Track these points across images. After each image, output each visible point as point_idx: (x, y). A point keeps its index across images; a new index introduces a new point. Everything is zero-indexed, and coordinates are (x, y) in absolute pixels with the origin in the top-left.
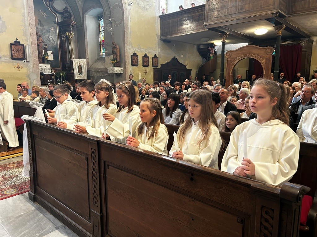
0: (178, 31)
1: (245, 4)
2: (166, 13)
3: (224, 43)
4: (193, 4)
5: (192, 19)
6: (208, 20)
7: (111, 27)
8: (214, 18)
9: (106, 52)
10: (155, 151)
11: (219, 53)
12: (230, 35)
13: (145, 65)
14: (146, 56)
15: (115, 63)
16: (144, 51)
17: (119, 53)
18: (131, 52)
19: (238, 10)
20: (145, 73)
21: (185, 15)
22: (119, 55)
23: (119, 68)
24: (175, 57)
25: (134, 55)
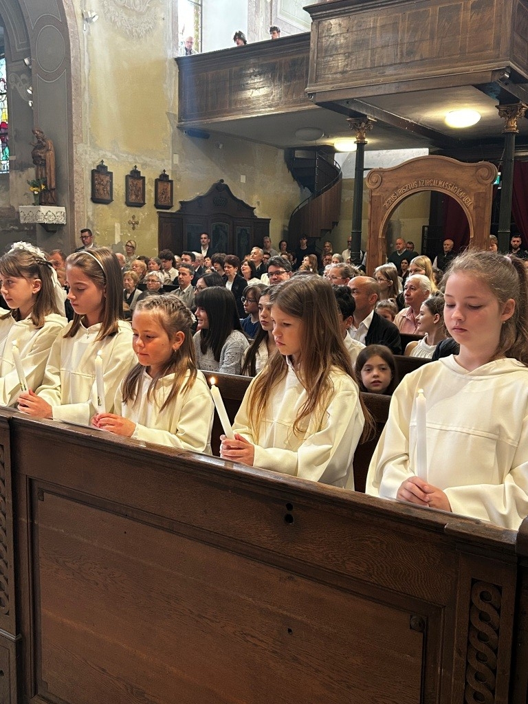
0: (230, 105)
1: (421, 41)
2: (195, 52)
3: (361, 147)
4: (274, 30)
5: (271, 73)
6: (316, 79)
7: (31, 85)
8: (336, 73)
9: (13, 158)
10: (183, 446)
11: (349, 174)
12: (378, 124)
13: (135, 199)
14: (135, 175)
15: (40, 194)
16: (131, 160)
17: (53, 163)
18: (90, 163)
19: (402, 55)
20: (134, 224)
21: (252, 61)
22: (53, 169)
23: (54, 209)
24: (222, 181)
25: (100, 172)
